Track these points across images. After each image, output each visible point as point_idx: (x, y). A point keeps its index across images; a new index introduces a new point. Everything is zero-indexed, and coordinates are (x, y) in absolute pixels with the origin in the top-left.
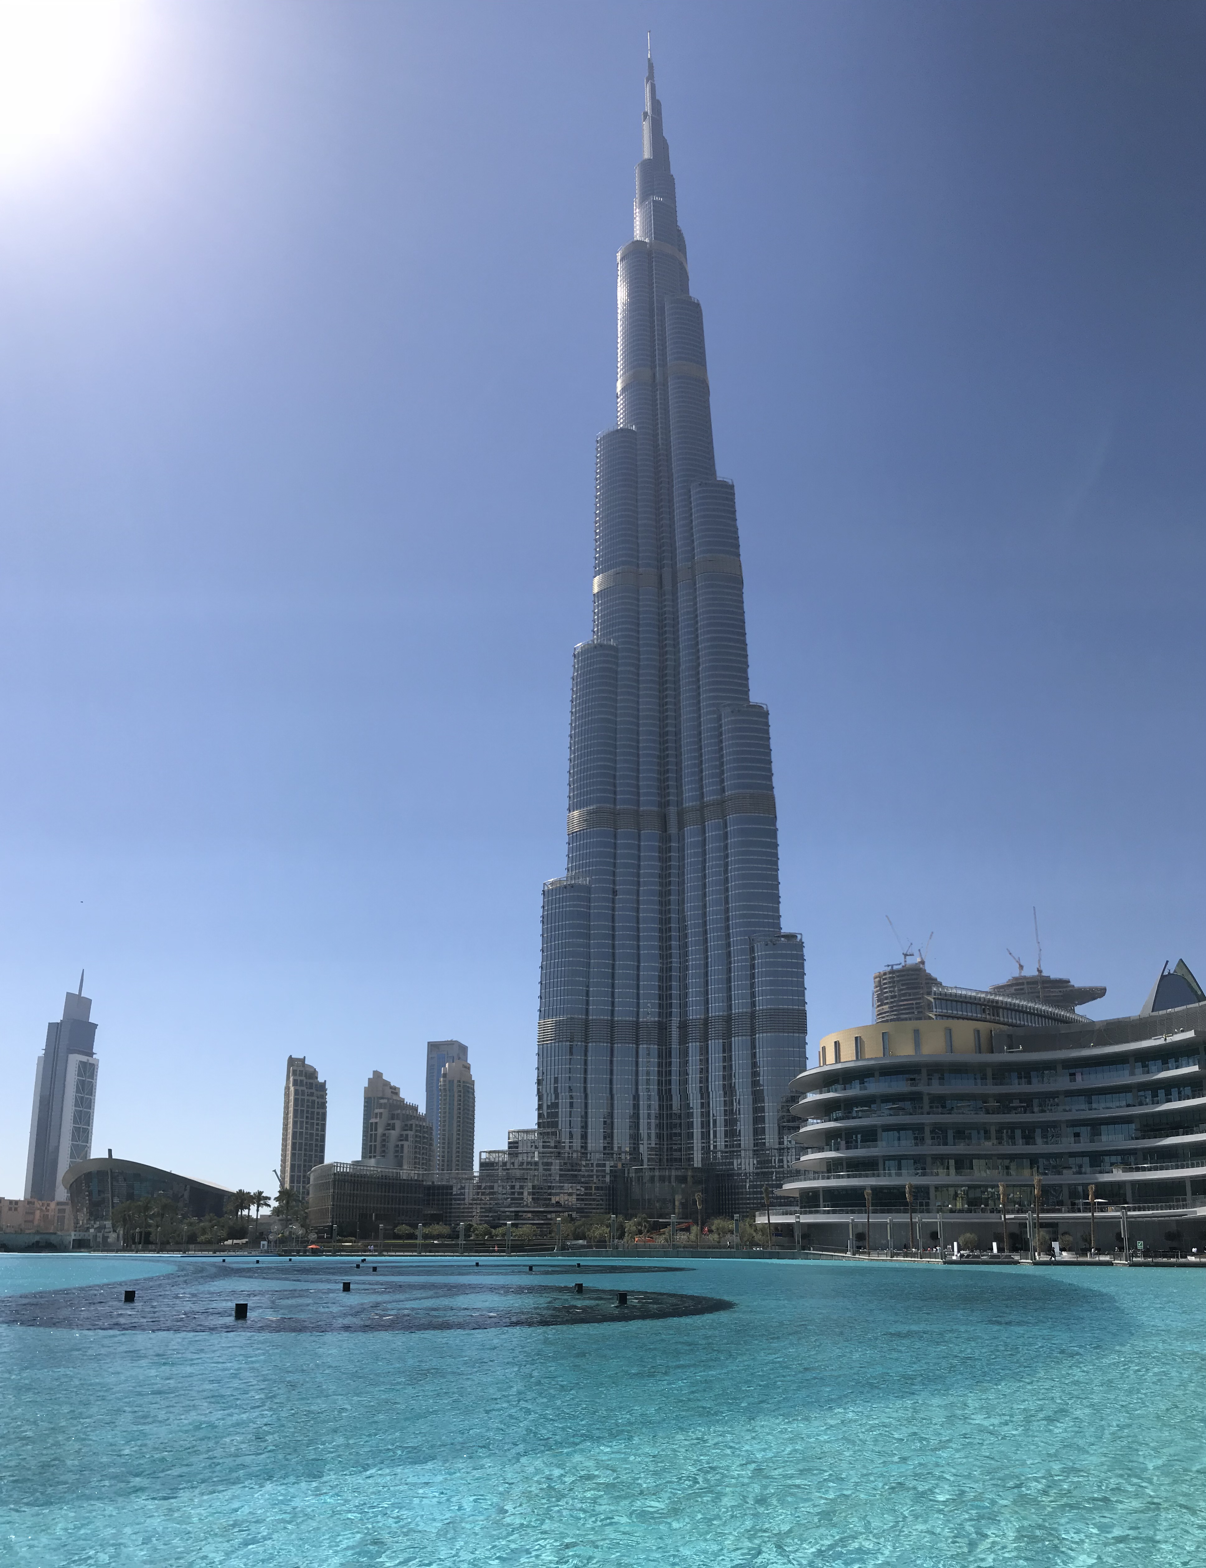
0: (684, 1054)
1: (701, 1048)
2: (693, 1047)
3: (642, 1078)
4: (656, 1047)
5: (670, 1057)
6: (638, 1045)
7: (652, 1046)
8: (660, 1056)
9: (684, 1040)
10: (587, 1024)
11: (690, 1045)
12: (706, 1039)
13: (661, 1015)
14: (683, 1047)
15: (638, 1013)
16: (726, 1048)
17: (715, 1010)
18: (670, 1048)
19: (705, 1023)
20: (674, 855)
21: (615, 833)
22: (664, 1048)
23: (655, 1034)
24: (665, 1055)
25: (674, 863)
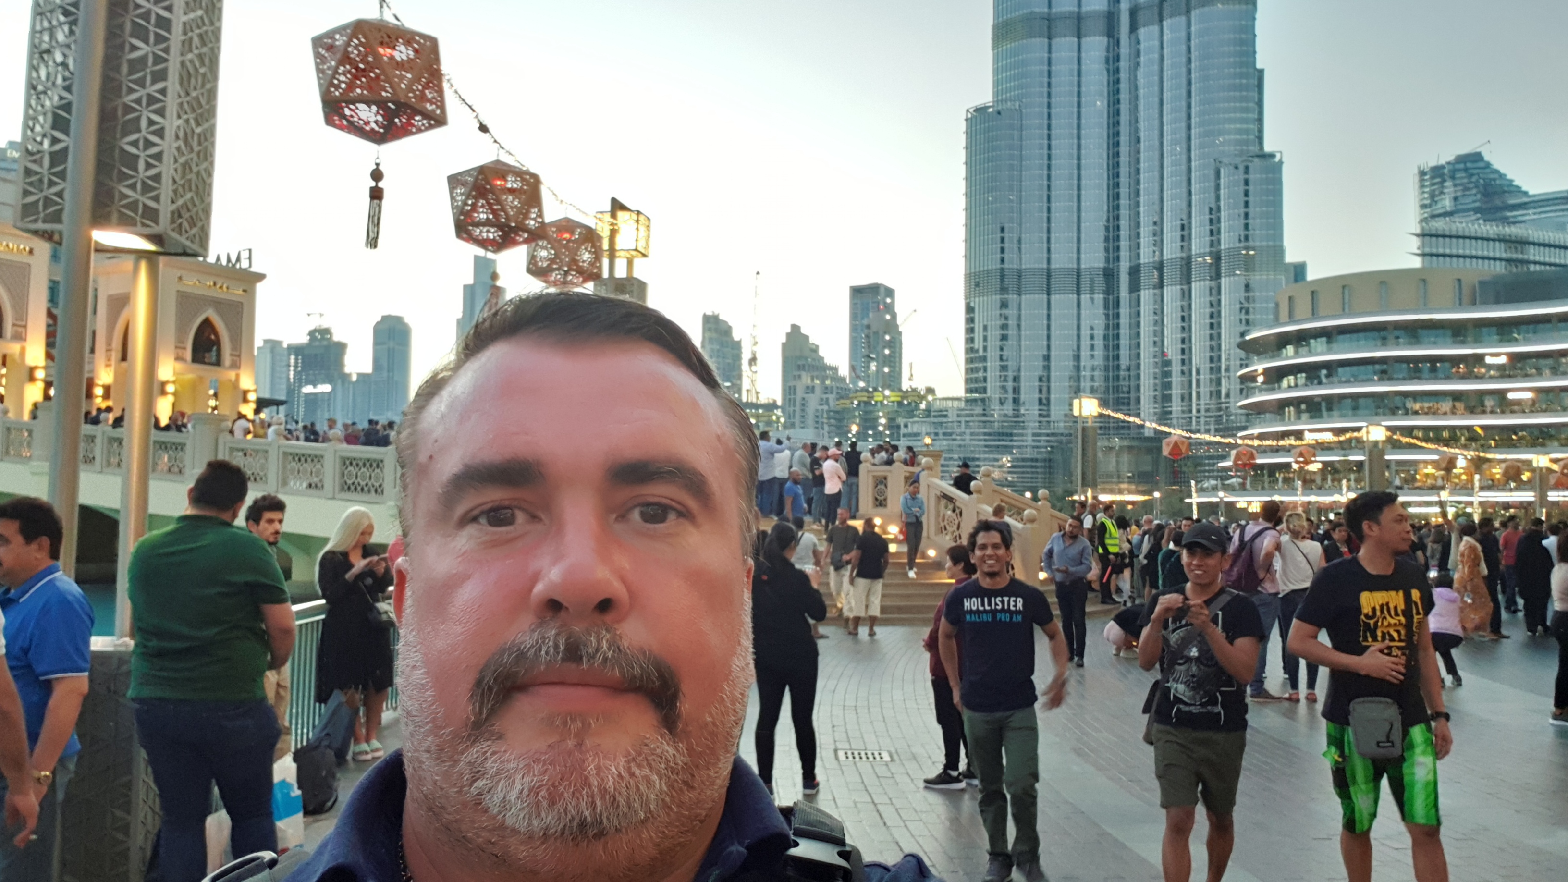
0: (1136, 302)
1: (1155, 295)
2: (1146, 295)
3: (1085, 333)
4: (1101, 296)
5: (1118, 306)
6: (1078, 294)
7: (1096, 296)
8: (1106, 307)
9: (1135, 287)
10: (1019, 274)
11: (1142, 293)
12: (1161, 285)
13: (1107, 260)
14: (1134, 295)
15: (1079, 259)
16: (1186, 295)
17: (1171, 251)
18: (1118, 298)
19: (1160, 267)
20: (1123, 64)
21: (1050, 45)
22: (1111, 297)
23: (1100, 282)
24: (1112, 306)
25: (1123, 76)
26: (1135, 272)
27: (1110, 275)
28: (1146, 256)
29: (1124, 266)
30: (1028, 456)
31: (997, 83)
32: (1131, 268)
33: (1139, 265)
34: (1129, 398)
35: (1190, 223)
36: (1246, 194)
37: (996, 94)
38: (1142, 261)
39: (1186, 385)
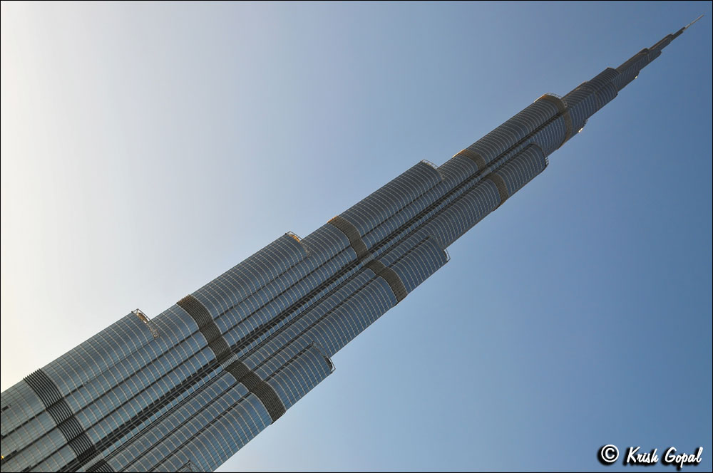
6: (69, 443)
7: (74, 454)
10: (60, 401)
13: (99, 443)
15: (90, 428)
21: (196, 332)
22: (78, 462)
23: (84, 449)
24: (74, 466)
26: (102, 464)
27: (92, 452)
28: (115, 464)
29: (101, 456)
31: (161, 316)
32: (102, 460)
33: (106, 462)
37: (155, 319)
38: (110, 463)
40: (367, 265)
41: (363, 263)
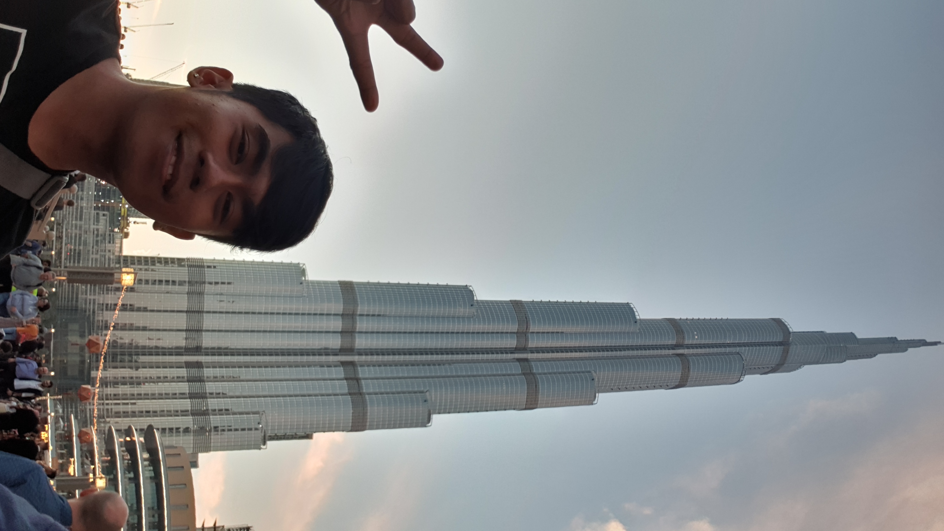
0: (179, 366)
1: (183, 377)
2: (183, 372)
3: (160, 334)
4: (184, 344)
5: (176, 355)
6: (186, 330)
7: (184, 341)
8: (177, 348)
9: (188, 365)
10: (201, 294)
11: (185, 369)
12: (190, 380)
13: (207, 348)
14: (184, 365)
15: (208, 331)
16: (182, 396)
17: (210, 387)
18: (183, 355)
19: (200, 380)
20: (323, 358)
22: (183, 350)
23: (193, 344)
24: (178, 351)
25: (317, 358)
26: (199, 365)
27: (198, 350)
28: (208, 372)
29: (203, 359)
30: (80, 296)
31: (319, 283)
32: (201, 363)
33: (203, 368)
34: (117, 362)
35: (227, 398)
36: (243, 430)
37: (313, 282)
38: (205, 369)
39: (124, 397)
40: (519, 360)
41: (517, 356)
